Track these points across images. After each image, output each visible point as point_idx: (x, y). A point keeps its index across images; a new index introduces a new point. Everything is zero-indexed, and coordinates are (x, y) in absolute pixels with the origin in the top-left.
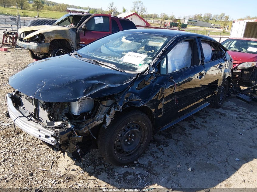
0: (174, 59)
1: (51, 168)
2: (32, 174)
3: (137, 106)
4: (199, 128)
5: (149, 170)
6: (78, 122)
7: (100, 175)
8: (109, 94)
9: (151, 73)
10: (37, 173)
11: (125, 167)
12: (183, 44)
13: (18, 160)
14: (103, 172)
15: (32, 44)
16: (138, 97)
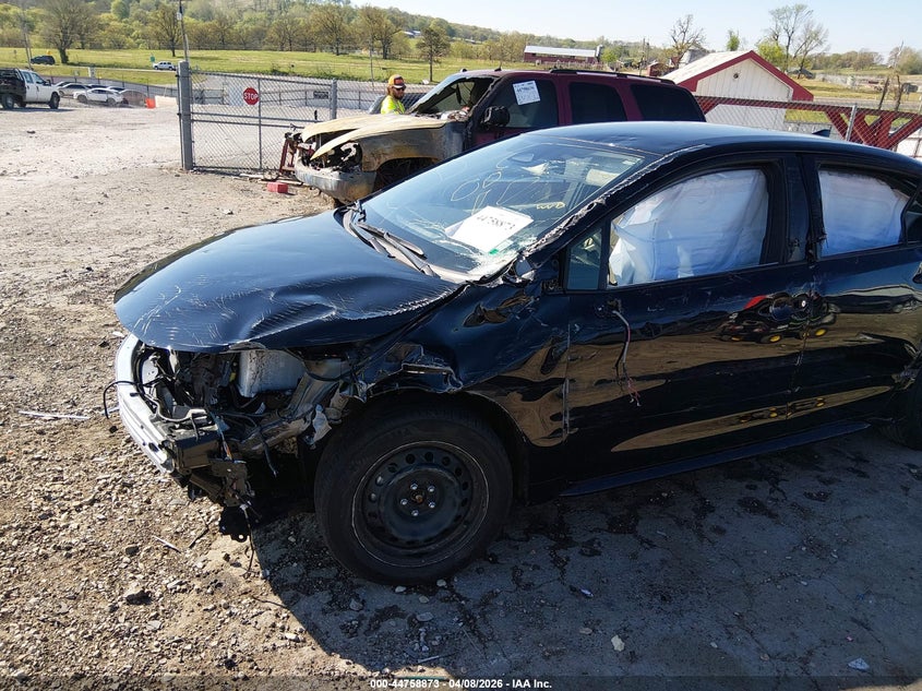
0: (671, 237)
1: (191, 547)
2: (133, 552)
3: (432, 390)
4: (771, 515)
5: (468, 618)
6: (241, 419)
7: (308, 595)
8: (328, 341)
9: (518, 281)
10: (148, 551)
11: (397, 590)
12: (722, 178)
13: (126, 506)
14: (321, 590)
15: (327, 174)
16: (440, 362)
